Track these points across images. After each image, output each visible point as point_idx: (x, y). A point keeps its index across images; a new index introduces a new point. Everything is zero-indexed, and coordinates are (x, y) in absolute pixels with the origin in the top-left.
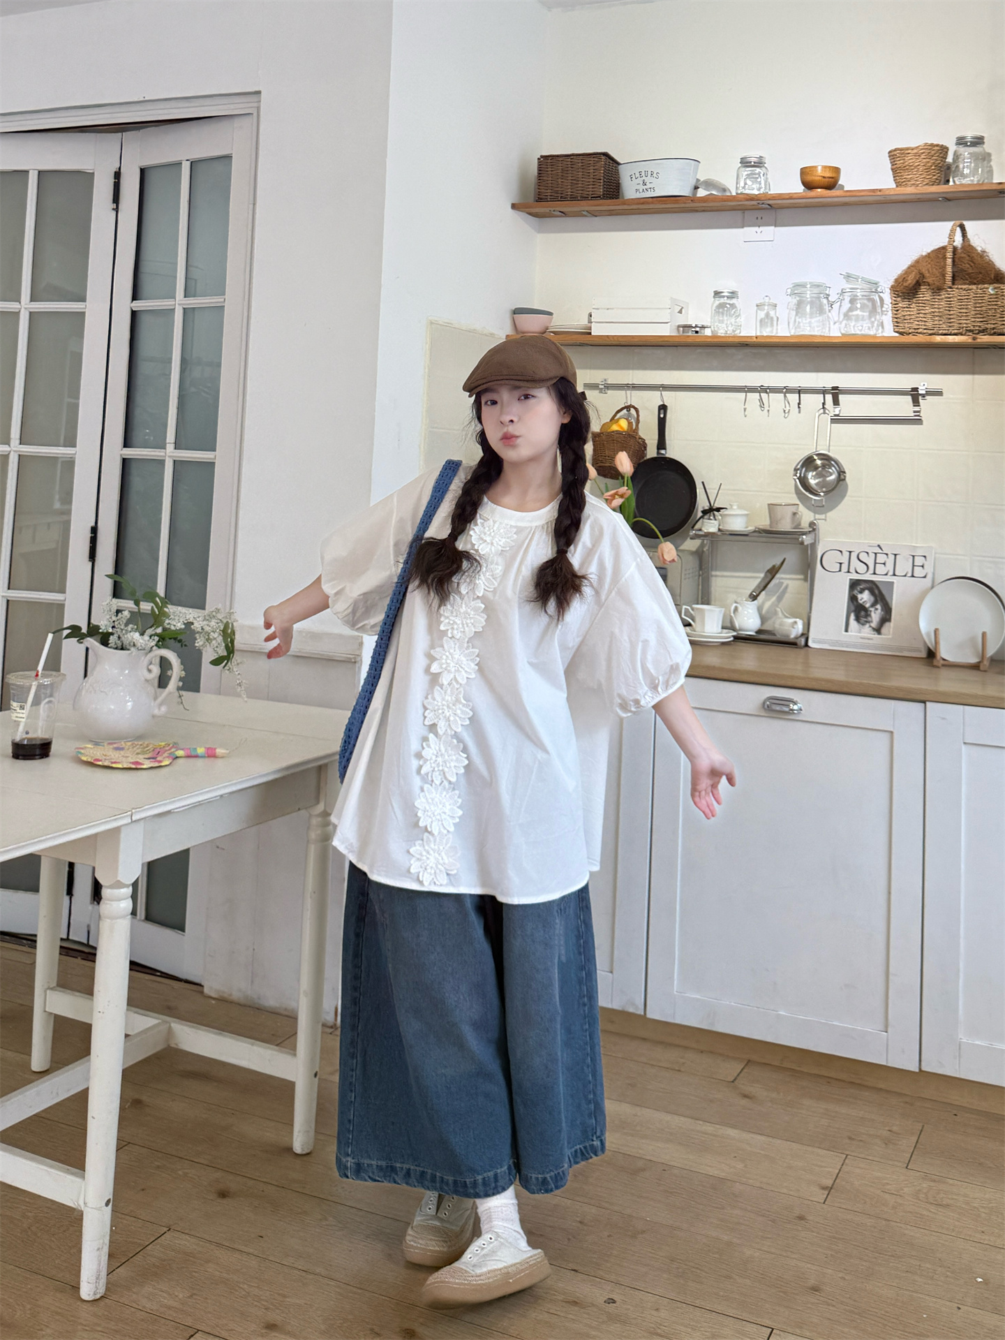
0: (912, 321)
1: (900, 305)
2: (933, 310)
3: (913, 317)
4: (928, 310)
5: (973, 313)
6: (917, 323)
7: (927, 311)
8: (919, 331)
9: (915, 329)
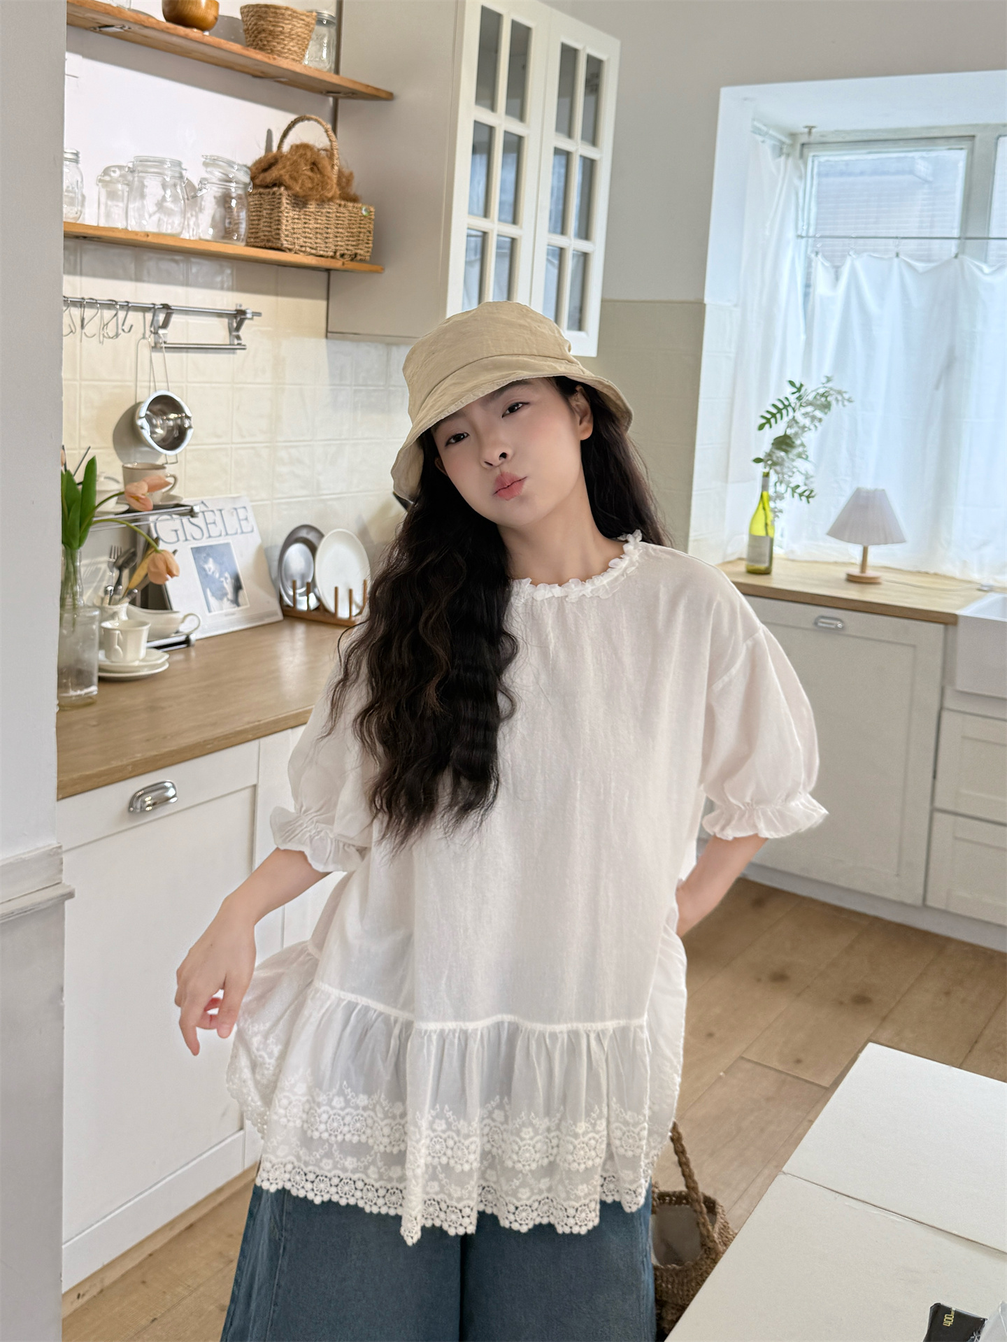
0: (299, 236)
1: (291, 214)
2: (316, 226)
3: (300, 231)
4: (312, 224)
5: (346, 234)
6: (305, 240)
7: (311, 226)
8: (303, 249)
9: (302, 246)
